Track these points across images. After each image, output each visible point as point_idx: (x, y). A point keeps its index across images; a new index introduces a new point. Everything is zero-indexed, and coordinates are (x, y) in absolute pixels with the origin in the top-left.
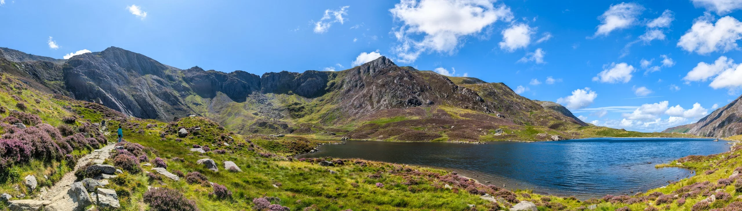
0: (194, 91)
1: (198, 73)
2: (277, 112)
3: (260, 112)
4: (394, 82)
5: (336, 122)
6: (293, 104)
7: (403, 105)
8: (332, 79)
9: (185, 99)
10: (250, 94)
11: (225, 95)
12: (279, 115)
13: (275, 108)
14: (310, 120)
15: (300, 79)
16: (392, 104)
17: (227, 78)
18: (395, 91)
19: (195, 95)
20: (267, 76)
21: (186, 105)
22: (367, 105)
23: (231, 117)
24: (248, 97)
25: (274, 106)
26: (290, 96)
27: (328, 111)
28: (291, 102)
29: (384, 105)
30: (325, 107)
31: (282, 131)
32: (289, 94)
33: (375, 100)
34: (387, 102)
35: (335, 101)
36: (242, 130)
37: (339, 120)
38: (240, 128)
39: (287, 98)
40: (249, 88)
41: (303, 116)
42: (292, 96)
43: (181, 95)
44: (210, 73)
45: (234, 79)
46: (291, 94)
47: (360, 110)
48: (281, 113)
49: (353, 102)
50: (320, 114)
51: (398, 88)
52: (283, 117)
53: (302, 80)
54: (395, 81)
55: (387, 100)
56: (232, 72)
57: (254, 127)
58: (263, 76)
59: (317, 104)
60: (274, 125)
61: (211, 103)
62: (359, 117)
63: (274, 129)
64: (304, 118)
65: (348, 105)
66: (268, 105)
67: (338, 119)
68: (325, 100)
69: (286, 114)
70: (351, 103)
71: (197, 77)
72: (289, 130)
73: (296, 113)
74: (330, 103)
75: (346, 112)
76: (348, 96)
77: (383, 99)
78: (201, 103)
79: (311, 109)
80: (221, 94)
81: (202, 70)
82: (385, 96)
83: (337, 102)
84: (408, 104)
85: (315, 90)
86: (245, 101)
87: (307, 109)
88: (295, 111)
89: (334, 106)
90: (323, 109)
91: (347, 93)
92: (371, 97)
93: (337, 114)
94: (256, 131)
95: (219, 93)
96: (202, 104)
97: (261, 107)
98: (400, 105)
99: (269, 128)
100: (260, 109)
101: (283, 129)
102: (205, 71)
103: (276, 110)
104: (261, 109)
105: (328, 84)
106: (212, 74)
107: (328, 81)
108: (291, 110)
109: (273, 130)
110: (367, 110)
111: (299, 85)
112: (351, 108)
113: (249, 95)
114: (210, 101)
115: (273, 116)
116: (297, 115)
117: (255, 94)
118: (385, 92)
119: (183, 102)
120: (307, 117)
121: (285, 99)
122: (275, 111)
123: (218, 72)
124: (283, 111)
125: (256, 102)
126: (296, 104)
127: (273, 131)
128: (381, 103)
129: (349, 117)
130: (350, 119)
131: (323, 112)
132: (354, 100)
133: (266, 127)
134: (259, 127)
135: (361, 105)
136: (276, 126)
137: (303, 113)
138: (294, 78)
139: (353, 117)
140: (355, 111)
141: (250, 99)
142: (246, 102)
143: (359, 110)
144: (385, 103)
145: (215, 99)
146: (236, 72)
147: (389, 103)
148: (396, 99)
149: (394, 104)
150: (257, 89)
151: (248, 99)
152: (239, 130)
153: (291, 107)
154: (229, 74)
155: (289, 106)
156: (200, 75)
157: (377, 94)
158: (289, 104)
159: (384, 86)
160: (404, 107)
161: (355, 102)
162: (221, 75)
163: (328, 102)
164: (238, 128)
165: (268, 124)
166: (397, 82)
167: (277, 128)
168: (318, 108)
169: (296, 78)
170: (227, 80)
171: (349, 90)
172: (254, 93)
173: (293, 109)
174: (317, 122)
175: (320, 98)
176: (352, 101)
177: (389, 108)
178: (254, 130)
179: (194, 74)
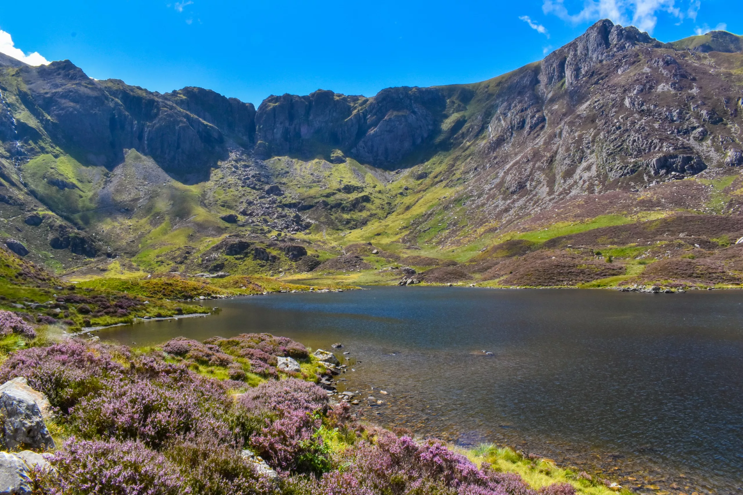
0: (56, 141)
1: (70, 86)
2: (291, 213)
3: (244, 213)
4: (622, 105)
5: (446, 238)
6: (339, 190)
7: (639, 179)
8: (458, 110)
9: (22, 167)
10: (223, 160)
11: (148, 162)
12: (298, 220)
13: (289, 201)
14: (378, 234)
15: (365, 115)
16: (606, 176)
17: (159, 109)
18: (621, 136)
19: (56, 156)
20: (272, 105)
21: (25, 185)
22: (539, 182)
23: (158, 229)
24: (217, 167)
25: (287, 194)
26: (335, 167)
27: (431, 206)
28: (335, 185)
29: (581, 182)
30: (428, 196)
31: (287, 267)
32: (332, 162)
33: (560, 169)
34: (594, 171)
35: (458, 175)
36: (181, 263)
37: (454, 232)
38: (179, 259)
39: (327, 173)
40: (221, 141)
41: (364, 223)
42: (342, 165)
43: (9, 151)
44: (109, 89)
45: (179, 114)
46: (340, 161)
47: (518, 200)
48: (304, 217)
49: (504, 177)
50: (409, 216)
51: (633, 123)
52: (308, 226)
53: (370, 118)
54: (627, 102)
55: (594, 168)
56: (174, 92)
57: (214, 255)
58: (264, 105)
59: (407, 189)
60: (268, 250)
61: (106, 183)
62: (510, 222)
63: (267, 260)
64: (364, 228)
65: (487, 187)
66: (268, 192)
67: (452, 228)
68: (432, 175)
69: (316, 219)
70: (497, 181)
71: (65, 95)
72: (305, 263)
73: (346, 216)
74: (444, 183)
75: (478, 207)
76: (495, 158)
77: (584, 164)
78: (75, 182)
79: (389, 204)
80: (137, 158)
81: (84, 77)
82: (593, 152)
83: (462, 180)
84: (657, 173)
85: (407, 145)
86: (207, 178)
87: (377, 202)
88: (343, 210)
89: (449, 193)
90: (420, 201)
91: (494, 150)
92: (551, 160)
93: (452, 215)
94: (219, 267)
95: (131, 153)
96: (79, 184)
97: (251, 198)
98: (631, 179)
99: (255, 258)
100: (244, 205)
101: (291, 260)
102: (91, 82)
103: (290, 206)
104: (250, 203)
105: (447, 125)
106: (115, 94)
107: (446, 117)
108: (332, 207)
109: (263, 262)
110: (535, 198)
111: (361, 132)
112: (494, 197)
113: (219, 163)
114: (106, 175)
115: (280, 223)
116: (348, 222)
117: (236, 161)
118: (593, 141)
119: (14, 177)
120: (373, 227)
121: (322, 175)
122: (286, 211)
123: (132, 89)
124: (310, 211)
125: (236, 185)
126: (348, 189)
127: (262, 266)
128: (576, 176)
129: (481, 223)
130: (481, 230)
131: (418, 210)
132: (506, 173)
133: (246, 255)
134: (228, 257)
135: (521, 186)
136: (274, 253)
137: (364, 214)
138: (350, 113)
139: (493, 224)
140: (502, 204)
141: (221, 176)
142: (210, 184)
143: (514, 202)
144: (586, 175)
145: (118, 170)
146: (187, 91)
147: (598, 176)
148: (623, 159)
149: (612, 176)
150: (243, 145)
151: (216, 174)
152: (173, 264)
153: (332, 198)
154: (165, 97)
155: (328, 196)
156: (76, 92)
157: (568, 150)
158: (328, 191)
159: (593, 121)
160: (643, 182)
161: (509, 178)
162: (139, 99)
163: (437, 180)
164: (174, 258)
165: (252, 247)
166: (632, 103)
167: (274, 258)
168: (407, 200)
169: (355, 112)
170: (157, 115)
171: (500, 141)
172: (233, 156)
173: (338, 205)
174: (394, 239)
175: (418, 169)
176: (501, 174)
177: (597, 189)
178: (212, 265)
179: (56, 86)
